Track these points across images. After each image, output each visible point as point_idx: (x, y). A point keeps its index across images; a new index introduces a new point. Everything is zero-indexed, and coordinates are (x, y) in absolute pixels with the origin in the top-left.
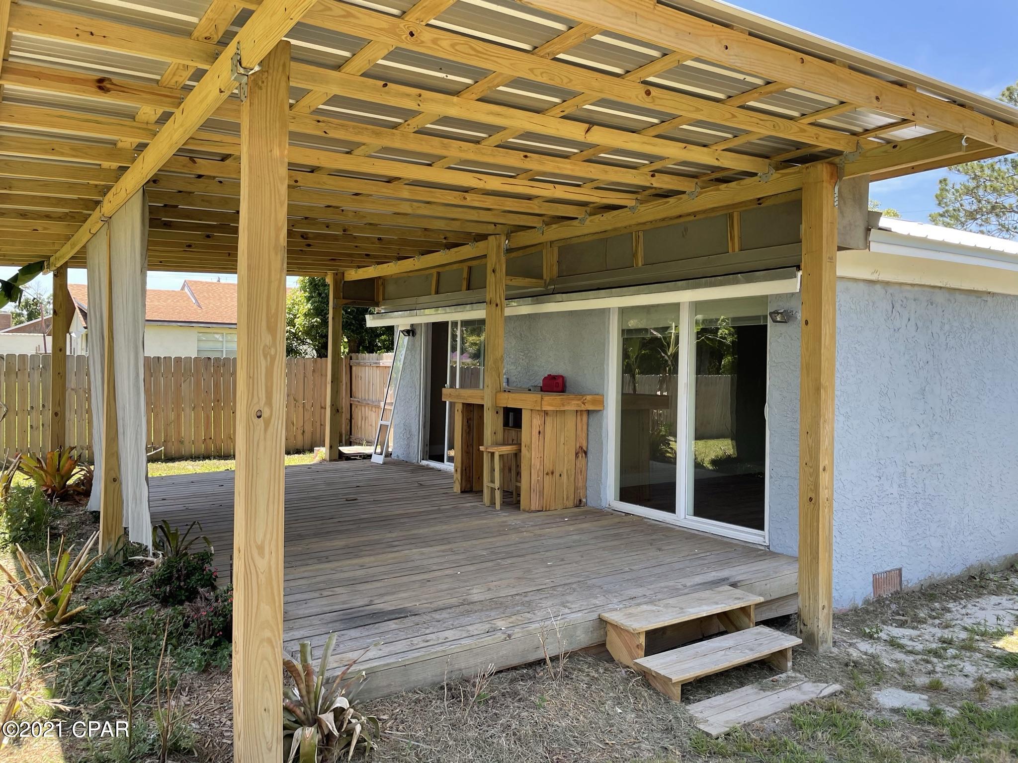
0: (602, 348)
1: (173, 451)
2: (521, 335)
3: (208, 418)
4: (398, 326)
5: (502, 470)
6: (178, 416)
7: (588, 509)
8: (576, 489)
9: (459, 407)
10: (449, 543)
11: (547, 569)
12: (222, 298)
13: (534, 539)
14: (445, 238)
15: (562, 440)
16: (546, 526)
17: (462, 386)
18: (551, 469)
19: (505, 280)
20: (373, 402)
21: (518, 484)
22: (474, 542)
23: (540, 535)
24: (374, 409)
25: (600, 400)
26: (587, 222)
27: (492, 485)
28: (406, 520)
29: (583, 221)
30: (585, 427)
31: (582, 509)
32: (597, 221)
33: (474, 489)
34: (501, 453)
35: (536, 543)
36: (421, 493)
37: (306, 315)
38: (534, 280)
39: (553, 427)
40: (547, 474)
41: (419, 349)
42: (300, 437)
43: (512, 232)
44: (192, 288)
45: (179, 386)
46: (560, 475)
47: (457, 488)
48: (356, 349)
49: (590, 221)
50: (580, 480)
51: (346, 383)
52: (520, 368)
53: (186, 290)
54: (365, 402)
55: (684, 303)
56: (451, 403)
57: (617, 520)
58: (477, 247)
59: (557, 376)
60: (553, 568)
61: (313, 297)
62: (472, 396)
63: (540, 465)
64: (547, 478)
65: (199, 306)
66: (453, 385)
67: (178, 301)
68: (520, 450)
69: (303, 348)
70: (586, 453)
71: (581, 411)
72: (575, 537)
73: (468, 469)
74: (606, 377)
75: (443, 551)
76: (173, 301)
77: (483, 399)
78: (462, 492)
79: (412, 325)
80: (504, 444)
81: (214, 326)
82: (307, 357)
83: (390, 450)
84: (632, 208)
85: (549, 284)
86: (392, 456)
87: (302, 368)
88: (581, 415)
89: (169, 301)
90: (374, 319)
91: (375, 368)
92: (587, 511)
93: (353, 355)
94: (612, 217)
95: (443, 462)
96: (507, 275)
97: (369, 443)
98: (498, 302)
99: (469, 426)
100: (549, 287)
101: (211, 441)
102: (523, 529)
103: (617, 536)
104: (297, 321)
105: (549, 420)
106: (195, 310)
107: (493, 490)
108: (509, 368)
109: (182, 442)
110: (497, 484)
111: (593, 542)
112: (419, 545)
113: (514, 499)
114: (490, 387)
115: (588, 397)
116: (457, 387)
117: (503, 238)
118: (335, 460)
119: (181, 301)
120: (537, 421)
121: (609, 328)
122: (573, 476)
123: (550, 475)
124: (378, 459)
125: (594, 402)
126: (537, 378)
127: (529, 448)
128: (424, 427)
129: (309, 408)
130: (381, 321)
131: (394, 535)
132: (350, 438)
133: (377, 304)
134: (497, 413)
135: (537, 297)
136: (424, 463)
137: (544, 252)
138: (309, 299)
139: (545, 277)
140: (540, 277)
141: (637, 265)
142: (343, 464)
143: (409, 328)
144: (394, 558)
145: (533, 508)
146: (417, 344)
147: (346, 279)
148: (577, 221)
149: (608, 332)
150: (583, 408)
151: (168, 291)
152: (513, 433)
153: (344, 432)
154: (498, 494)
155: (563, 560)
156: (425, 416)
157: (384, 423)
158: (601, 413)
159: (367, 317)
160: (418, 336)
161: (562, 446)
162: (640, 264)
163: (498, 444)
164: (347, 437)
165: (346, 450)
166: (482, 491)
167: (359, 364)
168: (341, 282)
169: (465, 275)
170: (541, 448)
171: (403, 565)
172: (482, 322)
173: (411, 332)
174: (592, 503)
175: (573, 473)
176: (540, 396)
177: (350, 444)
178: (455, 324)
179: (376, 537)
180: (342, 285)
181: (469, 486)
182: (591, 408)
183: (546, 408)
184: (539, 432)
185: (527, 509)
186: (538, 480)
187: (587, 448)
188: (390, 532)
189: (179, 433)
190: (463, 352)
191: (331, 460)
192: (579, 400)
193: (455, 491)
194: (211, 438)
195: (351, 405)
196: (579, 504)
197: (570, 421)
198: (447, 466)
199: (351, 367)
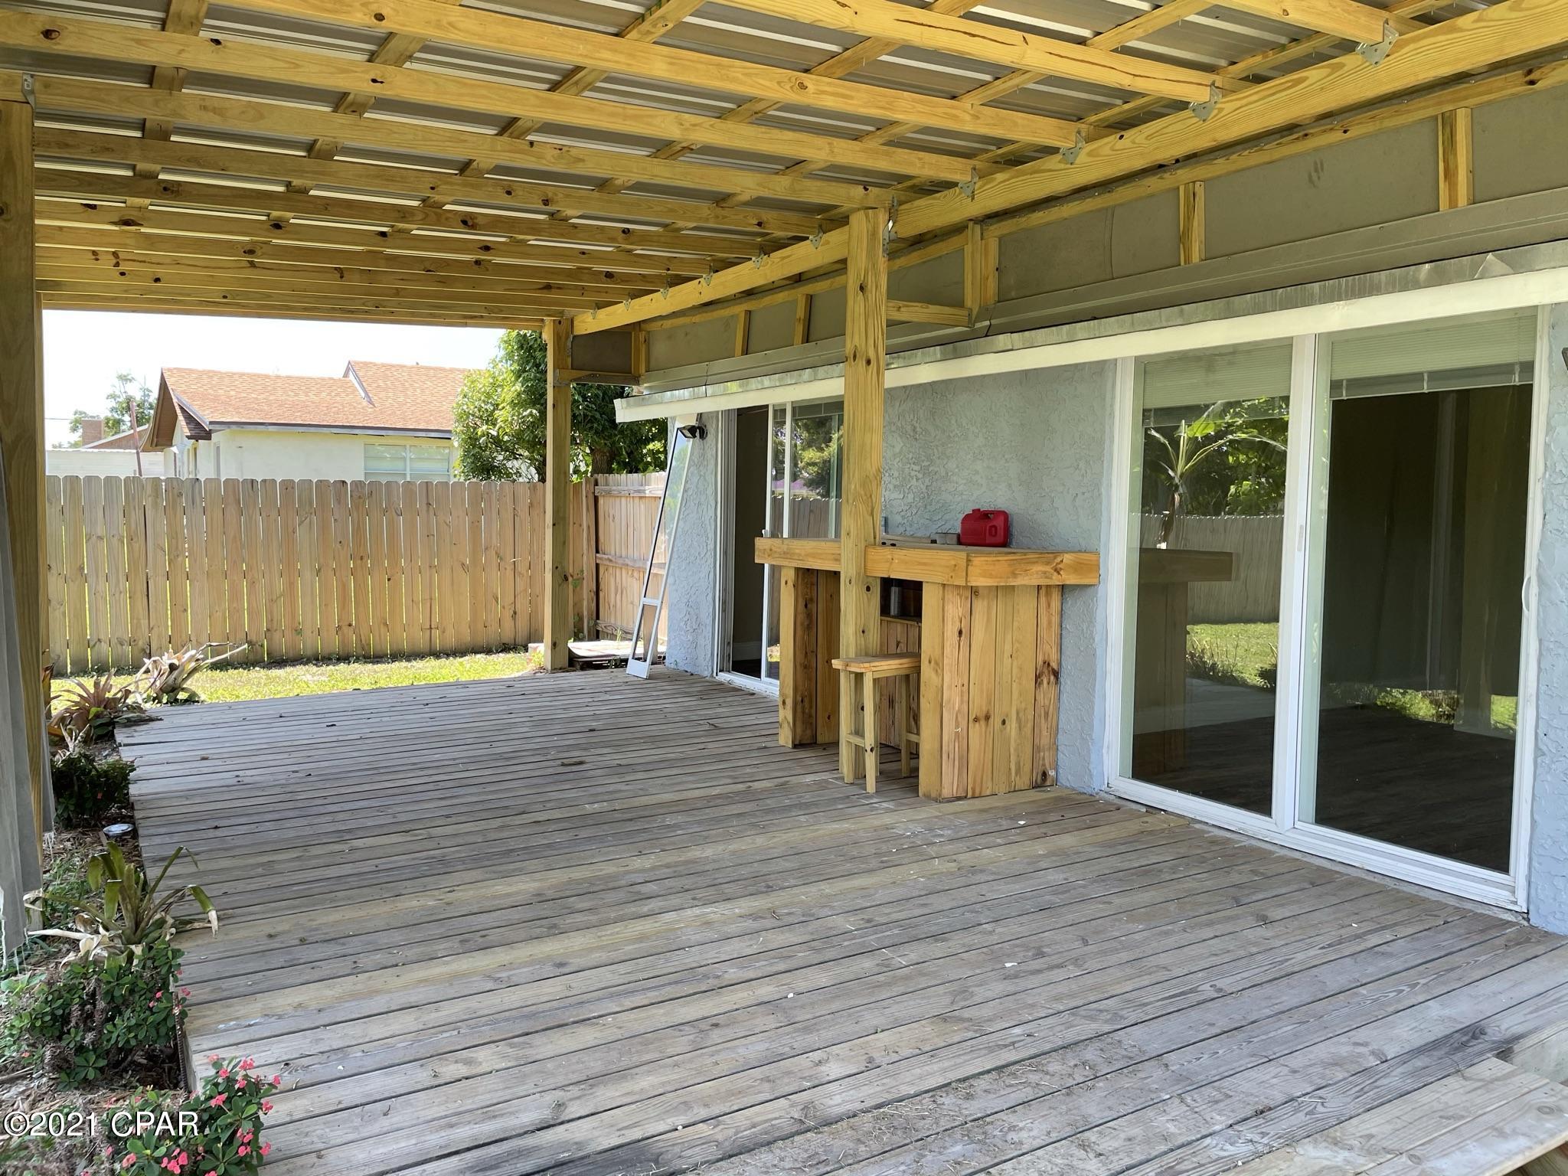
0: (1097, 449)
1: (283, 644)
2: (914, 430)
3: (344, 588)
4: (674, 419)
5: (878, 709)
6: (291, 585)
7: (1064, 793)
8: (1036, 749)
9: (788, 575)
10: (769, 889)
11: (1010, 987)
12: (407, 389)
13: (962, 881)
14: (760, 224)
15: (1008, 648)
16: (983, 840)
17: (794, 534)
18: (985, 709)
19: (886, 310)
20: (634, 561)
21: (913, 738)
22: (827, 888)
23: (973, 870)
24: (636, 574)
25: (1091, 564)
26: (1082, 158)
27: (857, 740)
28: (680, 818)
29: (1070, 156)
30: (1055, 619)
31: (1050, 793)
32: (1106, 150)
33: (820, 740)
34: (877, 676)
35: (971, 894)
36: (714, 747)
37: (513, 404)
38: (947, 310)
39: (989, 620)
40: (976, 720)
41: (713, 462)
42: (508, 624)
43: (901, 203)
44: (360, 374)
45: (290, 530)
46: (1004, 722)
47: (785, 738)
48: (605, 466)
49: (1090, 154)
50: (1044, 733)
51: (589, 527)
52: (911, 496)
53: (351, 377)
54: (620, 561)
55: (1303, 337)
56: (773, 568)
57: (1134, 826)
58: (828, 243)
59: (992, 512)
60: (1022, 984)
61: (525, 371)
62: (815, 554)
63: (962, 702)
64: (976, 731)
65: (371, 402)
66: (776, 532)
67: (338, 395)
68: (917, 669)
69: (513, 465)
70: (1056, 674)
71: (1048, 587)
72: (1055, 877)
73: (806, 700)
74: (1104, 513)
75: (755, 916)
76: (329, 394)
77: (837, 560)
78: (795, 746)
79: (700, 416)
80: (886, 655)
81: (390, 433)
82: (521, 480)
83: (662, 649)
84: (1204, 106)
85: (978, 319)
86: (666, 661)
87: (509, 499)
88: (1048, 594)
89: (324, 394)
90: (628, 405)
91: (637, 500)
92: (1061, 799)
93: (600, 477)
94: (1146, 138)
95: (759, 676)
96: (891, 296)
97: (626, 635)
98: (872, 354)
99: (809, 615)
100: (978, 325)
101: (351, 629)
102: (932, 851)
103: (1148, 874)
104: (501, 415)
105: (980, 606)
106: (363, 408)
107: (859, 751)
108: (892, 497)
109: (299, 632)
110: (869, 740)
111: (1097, 891)
112: (700, 894)
113: (904, 765)
114: (853, 533)
115: (1068, 558)
116: (786, 535)
117: (882, 216)
118: (562, 670)
119: (343, 395)
120: (955, 609)
121: (1112, 406)
122: (1030, 725)
123: (983, 722)
124: (638, 669)
125: (1078, 568)
126: (947, 517)
127: (938, 665)
128: (724, 611)
129: (524, 572)
130: (645, 409)
131: (647, 862)
132: (596, 624)
133: (636, 380)
134: (868, 589)
135: (954, 345)
136: (725, 677)
137: (968, 249)
138: (518, 374)
139: (968, 303)
140: (960, 304)
141: (1188, 260)
142: (577, 678)
143: (693, 422)
144: (642, 938)
145: (946, 792)
146: (710, 453)
147: (575, 333)
148: (1059, 157)
149: (1112, 415)
150: (1056, 580)
151: (323, 379)
152: (899, 628)
153: (585, 613)
154: (871, 762)
155: (1040, 954)
156: (725, 590)
157: (648, 601)
158: (1090, 591)
159: (617, 402)
160: (710, 437)
161: (1007, 661)
162: (1195, 258)
163: (867, 655)
164: (592, 623)
165: (584, 649)
166: (836, 744)
167: (609, 493)
168: (567, 338)
169: (801, 312)
170: (964, 666)
171: (662, 965)
172: (836, 405)
173: (697, 431)
174: (1068, 777)
175: (1031, 717)
176: (963, 555)
177: (596, 636)
178: (780, 412)
179: (610, 869)
180: (569, 344)
181: (809, 732)
182: (1070, 579)
183: (975, 582)
184: (960, 633)
185: (933, 795)
186: (957, 734)
187: (1060, 664)
188: (641, 854)
189: (294, 615)
190: (794, 477)
191: (555, 669)
192: (1048, 563)
193: (782, 742)
194: (350, 625)
195: (597, 566)
196: (1042, 781)
197: (1026, 607)
198: (765, 686)
199: (596, 499)
